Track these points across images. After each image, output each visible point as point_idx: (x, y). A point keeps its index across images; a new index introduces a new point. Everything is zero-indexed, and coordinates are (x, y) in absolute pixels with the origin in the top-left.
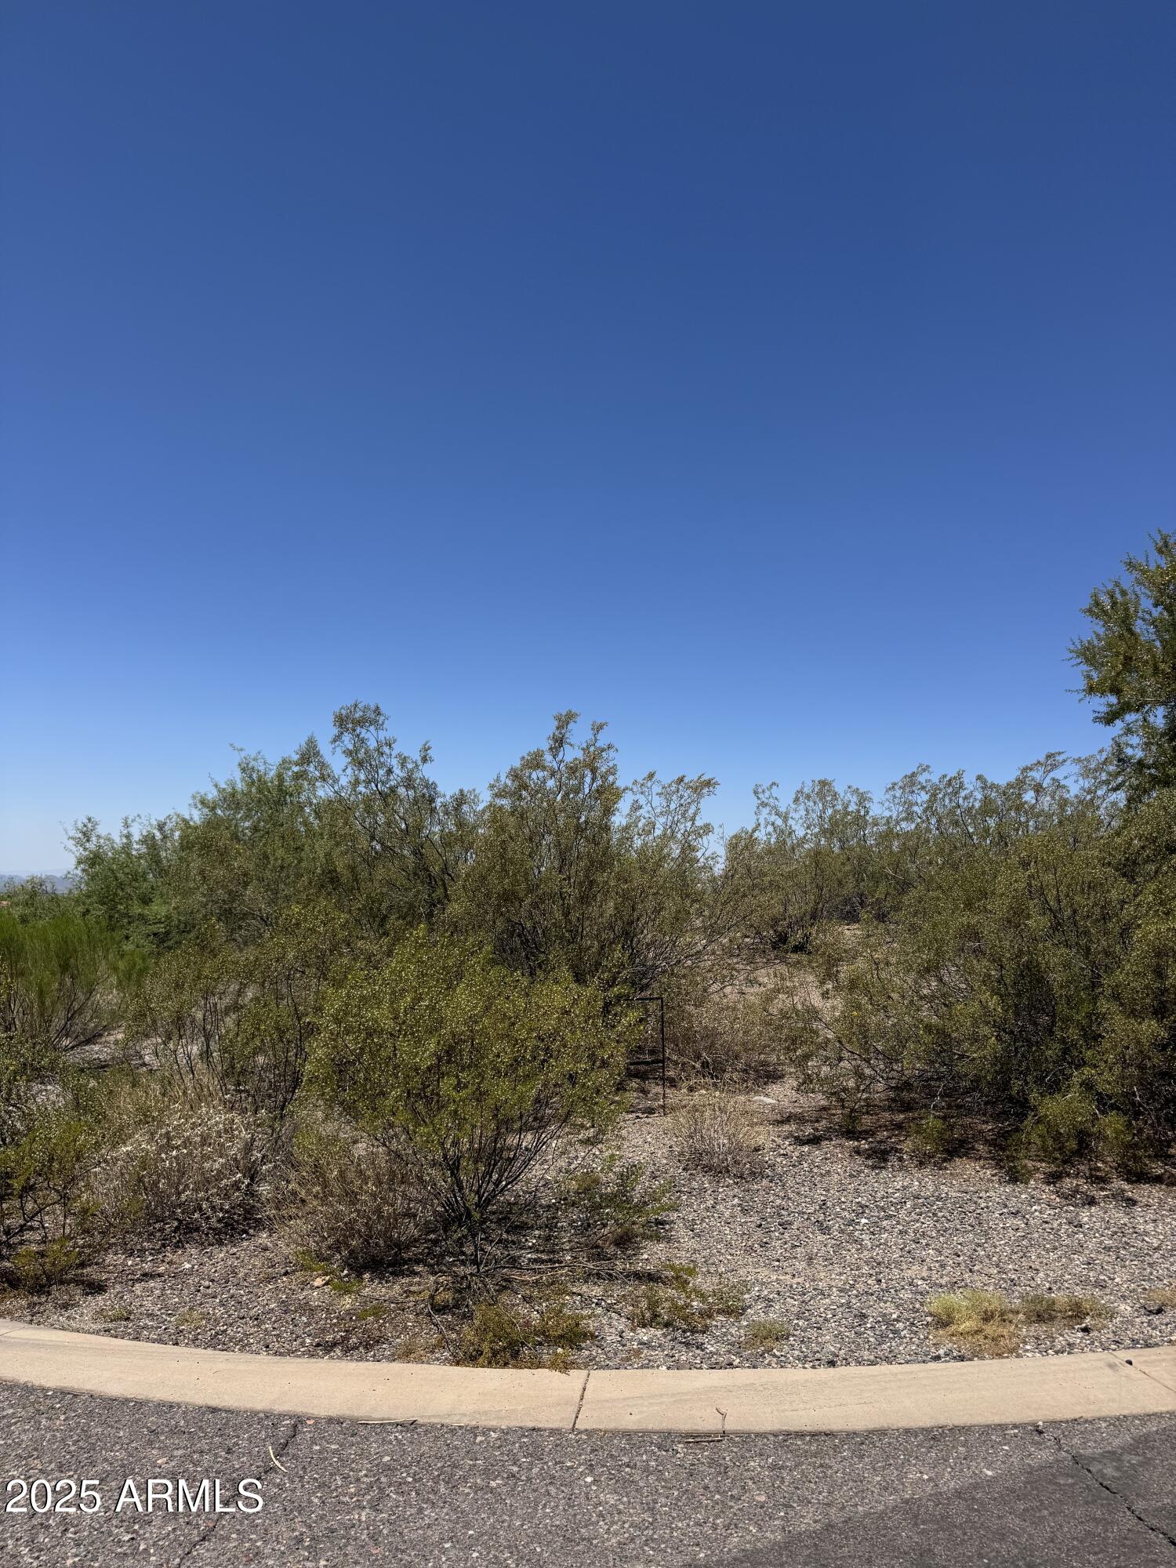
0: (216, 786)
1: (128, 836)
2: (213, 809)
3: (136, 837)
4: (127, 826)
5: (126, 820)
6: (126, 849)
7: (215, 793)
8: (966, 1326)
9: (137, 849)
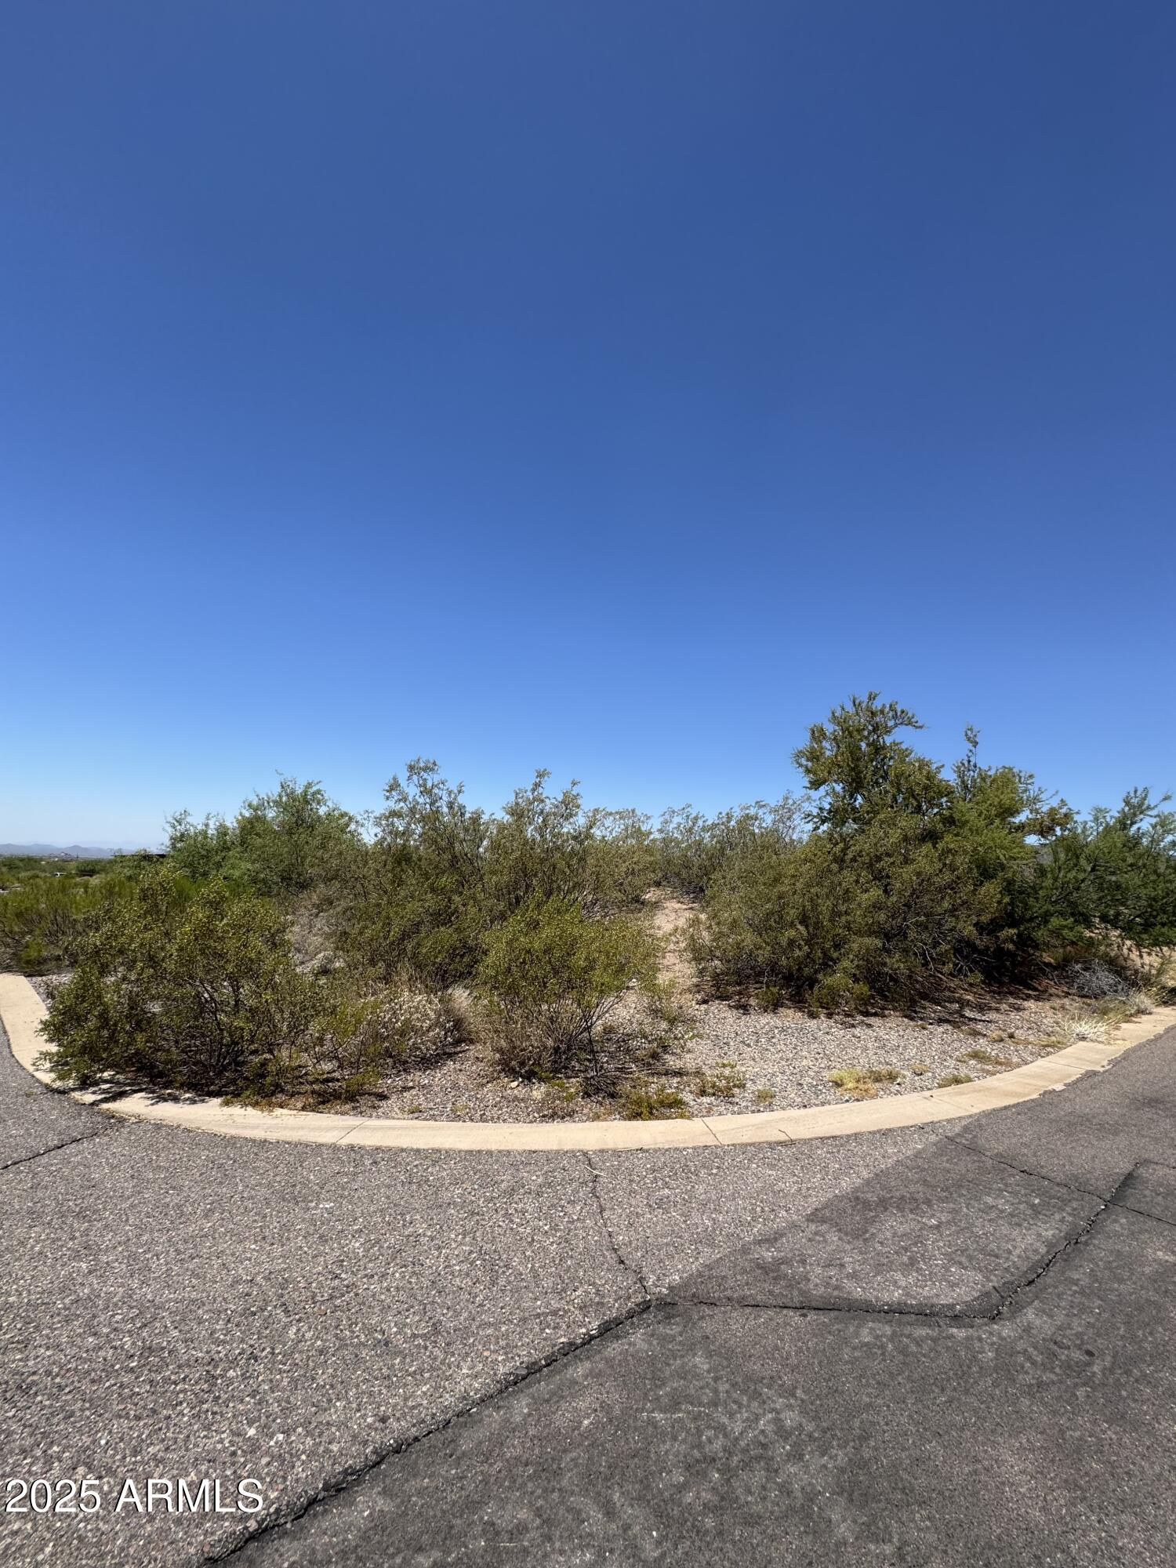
0: (257, 796)
1: (207, 825)
2: (255, 810)
3: (212, 826)
4: (208, 818)
5: (209, 814)
6: (204, 833)
7: (257, 799)
8: (850, 1085)
9: (211, 832)
